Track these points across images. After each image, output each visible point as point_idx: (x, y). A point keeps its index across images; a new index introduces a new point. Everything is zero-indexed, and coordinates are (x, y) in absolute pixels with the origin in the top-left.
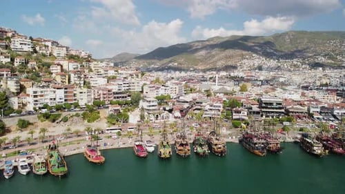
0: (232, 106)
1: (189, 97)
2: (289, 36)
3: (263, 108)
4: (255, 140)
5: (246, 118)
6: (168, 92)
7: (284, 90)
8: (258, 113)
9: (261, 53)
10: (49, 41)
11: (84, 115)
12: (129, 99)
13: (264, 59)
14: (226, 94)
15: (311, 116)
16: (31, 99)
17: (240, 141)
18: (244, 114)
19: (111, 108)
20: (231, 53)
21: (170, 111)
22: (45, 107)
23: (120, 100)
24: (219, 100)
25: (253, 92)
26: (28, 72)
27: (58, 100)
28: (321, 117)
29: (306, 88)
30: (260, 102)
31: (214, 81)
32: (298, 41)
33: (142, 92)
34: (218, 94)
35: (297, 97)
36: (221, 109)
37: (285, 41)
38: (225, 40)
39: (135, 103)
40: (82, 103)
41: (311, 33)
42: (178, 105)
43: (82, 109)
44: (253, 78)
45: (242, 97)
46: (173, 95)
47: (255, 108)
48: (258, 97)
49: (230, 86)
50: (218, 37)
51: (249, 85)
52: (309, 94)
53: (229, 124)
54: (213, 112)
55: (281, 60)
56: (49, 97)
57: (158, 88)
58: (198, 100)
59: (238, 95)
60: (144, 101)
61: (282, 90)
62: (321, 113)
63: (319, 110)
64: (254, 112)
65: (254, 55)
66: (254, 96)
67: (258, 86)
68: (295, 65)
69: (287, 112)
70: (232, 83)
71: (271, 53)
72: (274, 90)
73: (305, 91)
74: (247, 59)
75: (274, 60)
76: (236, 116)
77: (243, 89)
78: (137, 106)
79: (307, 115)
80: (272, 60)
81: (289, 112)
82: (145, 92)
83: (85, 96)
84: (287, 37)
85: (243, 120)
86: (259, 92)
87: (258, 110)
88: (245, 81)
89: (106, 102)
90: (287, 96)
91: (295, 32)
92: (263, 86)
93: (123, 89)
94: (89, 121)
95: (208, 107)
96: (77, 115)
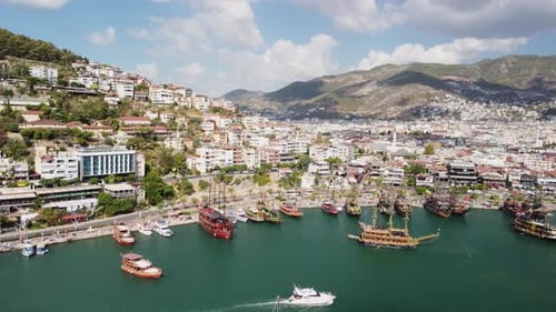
0: (415, 171)
1: (362, 161)
2: (507, 63)
3: (452, 174)
4: (440, 203)
5: (432, 185)
6: (337, 155)
7: (485, 152)
8: (446, 180)
9: (459, 92)
10: (182, 88)
11: (254, 177)
12: (296, 161)
13: (464, 101)
14: (407, 157)
15: (508, 184)
16: (202, 160)
17: (425, 206)
18: (429, 181)
19: (281, 171)
20: (411, 91)
21: (344, 175)
22: (217, 168)
23: (288, 162)
24: (399, 164)
25: (442, 155)
26: (181, 130)
27: (227, 161)
28: (520, 186)
29: (516, 150)
30: (449, 167)
31: (391, 139)
32: (522, 72)
33: (308, 153)
34: (396, 158)
35: (499, 162)
36: (402, 174)
37: (499, 71)
38: (401, 70)
39: (303, 166)
40: (250, 165)
41: (544, 58)
42: (350, 170)
43: (250, 171)
44: (445, 135)
45: (427, 161)
46: (343, 159)
47: (443, 175)
48: (447, 162)
49: (411, 147)
50: (389, 66)
51: (437, 145)
52: (517, 158)
53: (412, 191)
54: (393, 178)
55: (492, 104)
56: (219, 158)
57: (325, 150)
58: (374, 165)
59: (423, 159)
60: (314, 163)
61: (480, 154)
62: (521, 182)
63: (519, 178)
64: (442, 179)
65: (447, 96)
66: (442, 160)
67: (450, 146)
68: (514, 113)
69: (481, 180)
70: (413, 142)
71: (475, 91)
72: (470, 152)
73: (513, 155)
74: (436, 101)
75: (481, 103)
76: (419, 183)
77: (429, 152)
78: (306, 170)
79: (504, 183)
80: (476, 104)
81: (483, 180)
82: (311, 153)
83: (252, 158)
84: (503, 66)
85: (428, 187)
86: (450, 156)
87: (446, 176)
88: (432, 139)
89: (274, 165)
90: (485, 161)
91: (516, 57)
92: (456, 148)
93: (287, 150)
94: (260, 185)
95: (387, 173)
96: (248, 178)
